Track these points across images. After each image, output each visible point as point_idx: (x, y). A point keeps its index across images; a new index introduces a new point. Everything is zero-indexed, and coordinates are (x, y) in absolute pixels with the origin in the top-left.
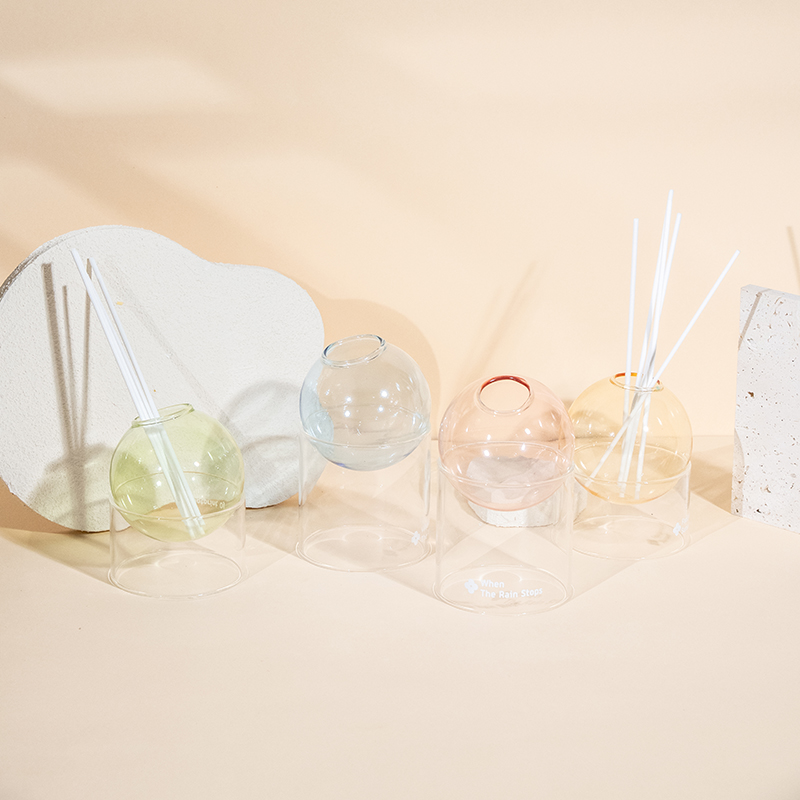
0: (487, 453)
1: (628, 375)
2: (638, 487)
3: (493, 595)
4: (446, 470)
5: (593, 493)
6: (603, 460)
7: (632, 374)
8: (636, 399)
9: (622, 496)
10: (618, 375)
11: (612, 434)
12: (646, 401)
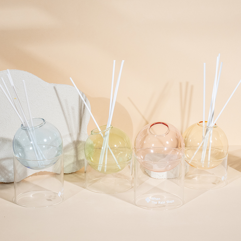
0: (152, 151)
1: (204, 122)
2: (209, 163)
3: (156, 203)
4: (137, 157)
5: (191, 165)
6: (195, 154)
7: (205, 122)
8: (207, 130)
9: (203, 166)
10: (200, 122)
11: (198, 144)
12: (211, 131)
